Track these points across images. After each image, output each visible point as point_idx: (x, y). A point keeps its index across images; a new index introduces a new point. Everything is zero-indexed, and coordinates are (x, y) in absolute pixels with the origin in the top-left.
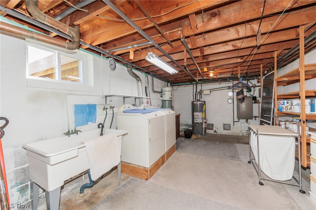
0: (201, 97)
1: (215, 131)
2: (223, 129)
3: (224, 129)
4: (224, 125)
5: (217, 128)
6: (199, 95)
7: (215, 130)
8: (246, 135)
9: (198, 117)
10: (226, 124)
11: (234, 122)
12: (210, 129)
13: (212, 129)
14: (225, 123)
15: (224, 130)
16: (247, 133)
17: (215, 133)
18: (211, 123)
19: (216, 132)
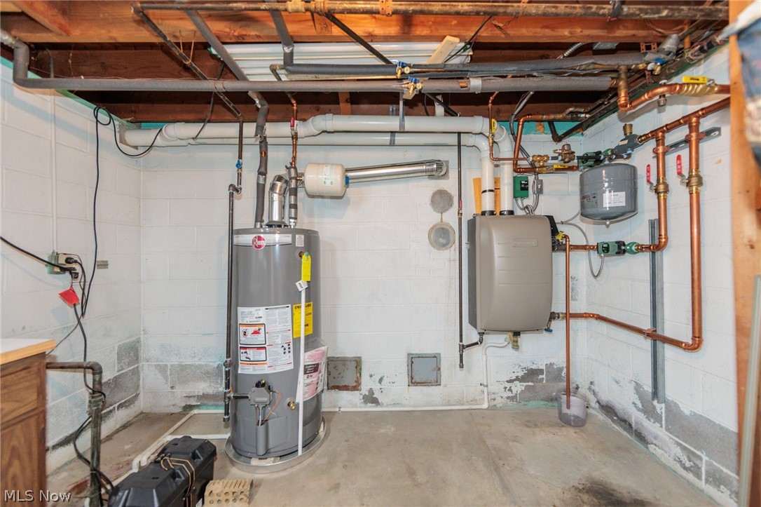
0: (295, 206)
1: (371, 399)
2: (406, 380)
3: (413, 382)
4: (412, 359)
5: (381, 381)
6: (283, 194)
7: (371, 391)
8: (505, 400)
9: (260, 339)
10: (420, 356)
11: (463, 348)
12: (346, 388)
13: (356, 388)
14: (416, 351)
15: (414, 389)
16: (510, 394)
17: (371, 408)
18: (350, 354)
19: (375, 401)
